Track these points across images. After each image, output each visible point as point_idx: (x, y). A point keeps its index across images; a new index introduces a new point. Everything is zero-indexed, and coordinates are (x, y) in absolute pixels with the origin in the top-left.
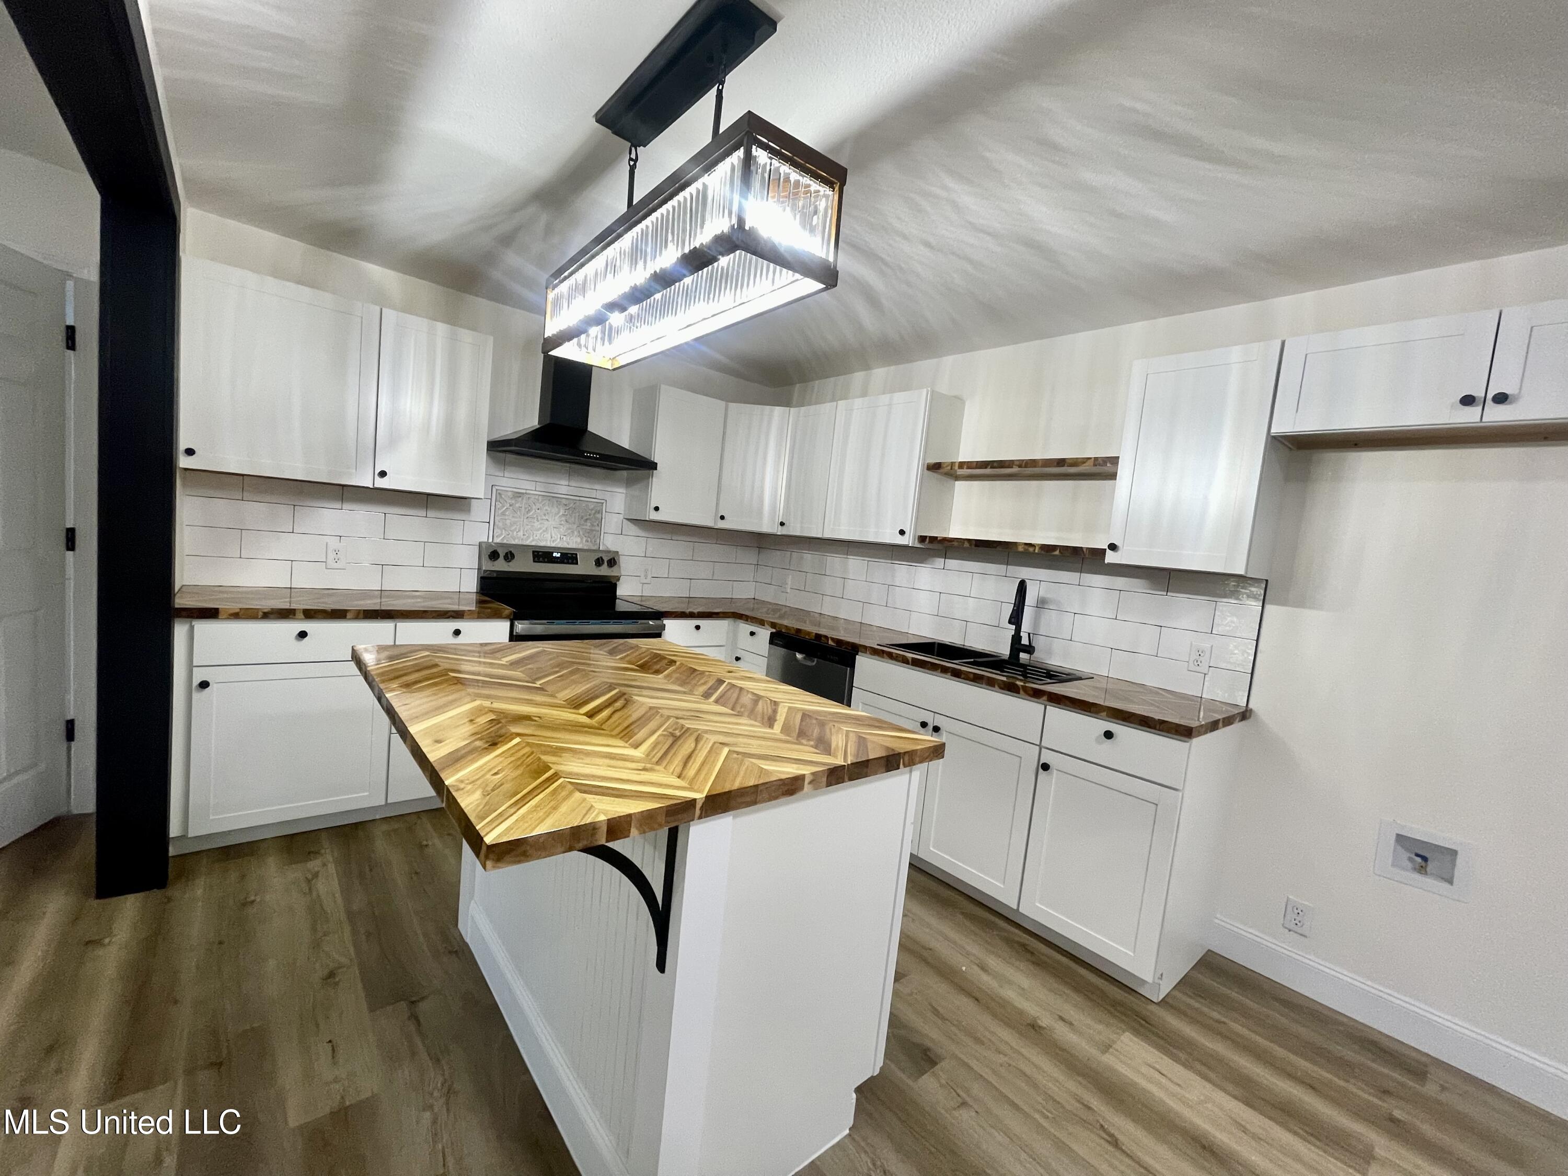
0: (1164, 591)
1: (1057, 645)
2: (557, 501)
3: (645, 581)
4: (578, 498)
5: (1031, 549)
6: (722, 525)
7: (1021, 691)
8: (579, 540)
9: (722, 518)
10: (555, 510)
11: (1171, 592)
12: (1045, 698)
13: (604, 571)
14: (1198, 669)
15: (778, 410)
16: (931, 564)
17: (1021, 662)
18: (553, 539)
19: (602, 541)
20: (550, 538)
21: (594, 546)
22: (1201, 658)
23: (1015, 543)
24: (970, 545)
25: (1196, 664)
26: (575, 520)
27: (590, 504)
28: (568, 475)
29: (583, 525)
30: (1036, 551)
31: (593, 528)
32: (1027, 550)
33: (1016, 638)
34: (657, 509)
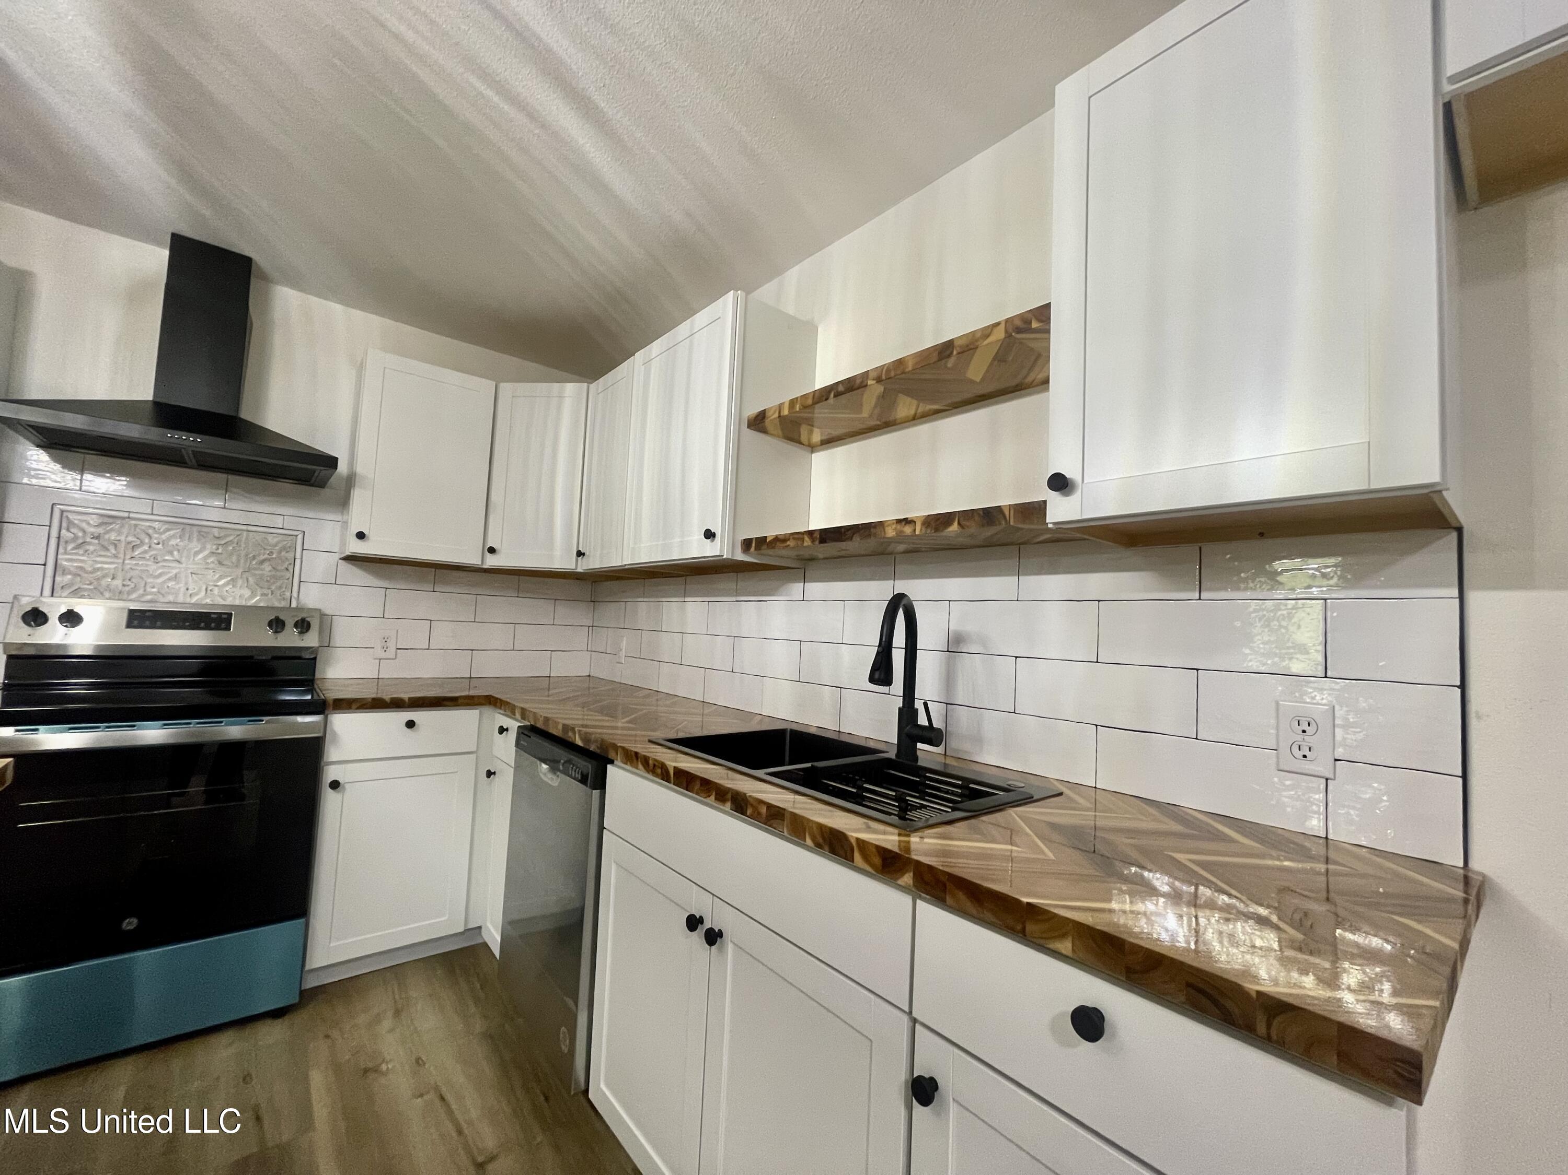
0: (1193, 590)
1: (991, 724)
2: (199, 532)
3: (383, 655)
4: (244, 527)
5: (908, 530)
6: (492, 561)
7: (857, 856)
8: (247, 593)
9: (492, 550)
10: (195, 545)
11: (1210, 589)
12: (907, 879)
13: (290, 639)
14: (1306, 766)
15: (571, 390)
16: (786, 595)
17: (920, 763)
18: (190, 592)
19: (295, 594)
20: (183, 589)
21: (279, 601)
22: (1309, 740)
23: (881, 524)
24: (813, 541)
25: (1299, 754)
26: (239, 560)
27: (270, 537)
28: (224, 492)
29: (255, 569)
30: (917, 532)
31: (278, 574)
32: (902, 532)
33: (907, 713)
34: (361, 536)
